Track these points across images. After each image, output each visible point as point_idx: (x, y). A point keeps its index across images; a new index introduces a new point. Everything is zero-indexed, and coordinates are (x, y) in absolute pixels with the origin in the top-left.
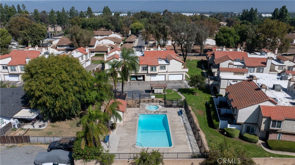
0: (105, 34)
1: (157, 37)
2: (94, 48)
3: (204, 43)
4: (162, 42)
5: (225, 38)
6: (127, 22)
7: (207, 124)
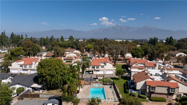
0: (71, 51)
1: (100, 52)
2: (66, 58)
3: (125, 55)
4: (103, 55)
5: (136, 53)
6: (83, 44)
7: (123, 92)
